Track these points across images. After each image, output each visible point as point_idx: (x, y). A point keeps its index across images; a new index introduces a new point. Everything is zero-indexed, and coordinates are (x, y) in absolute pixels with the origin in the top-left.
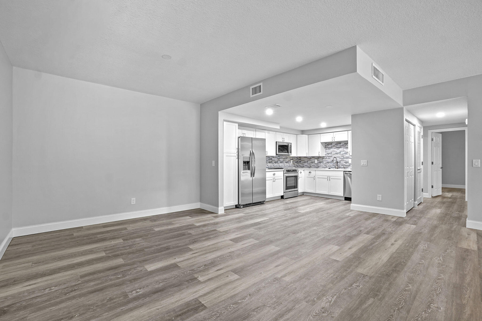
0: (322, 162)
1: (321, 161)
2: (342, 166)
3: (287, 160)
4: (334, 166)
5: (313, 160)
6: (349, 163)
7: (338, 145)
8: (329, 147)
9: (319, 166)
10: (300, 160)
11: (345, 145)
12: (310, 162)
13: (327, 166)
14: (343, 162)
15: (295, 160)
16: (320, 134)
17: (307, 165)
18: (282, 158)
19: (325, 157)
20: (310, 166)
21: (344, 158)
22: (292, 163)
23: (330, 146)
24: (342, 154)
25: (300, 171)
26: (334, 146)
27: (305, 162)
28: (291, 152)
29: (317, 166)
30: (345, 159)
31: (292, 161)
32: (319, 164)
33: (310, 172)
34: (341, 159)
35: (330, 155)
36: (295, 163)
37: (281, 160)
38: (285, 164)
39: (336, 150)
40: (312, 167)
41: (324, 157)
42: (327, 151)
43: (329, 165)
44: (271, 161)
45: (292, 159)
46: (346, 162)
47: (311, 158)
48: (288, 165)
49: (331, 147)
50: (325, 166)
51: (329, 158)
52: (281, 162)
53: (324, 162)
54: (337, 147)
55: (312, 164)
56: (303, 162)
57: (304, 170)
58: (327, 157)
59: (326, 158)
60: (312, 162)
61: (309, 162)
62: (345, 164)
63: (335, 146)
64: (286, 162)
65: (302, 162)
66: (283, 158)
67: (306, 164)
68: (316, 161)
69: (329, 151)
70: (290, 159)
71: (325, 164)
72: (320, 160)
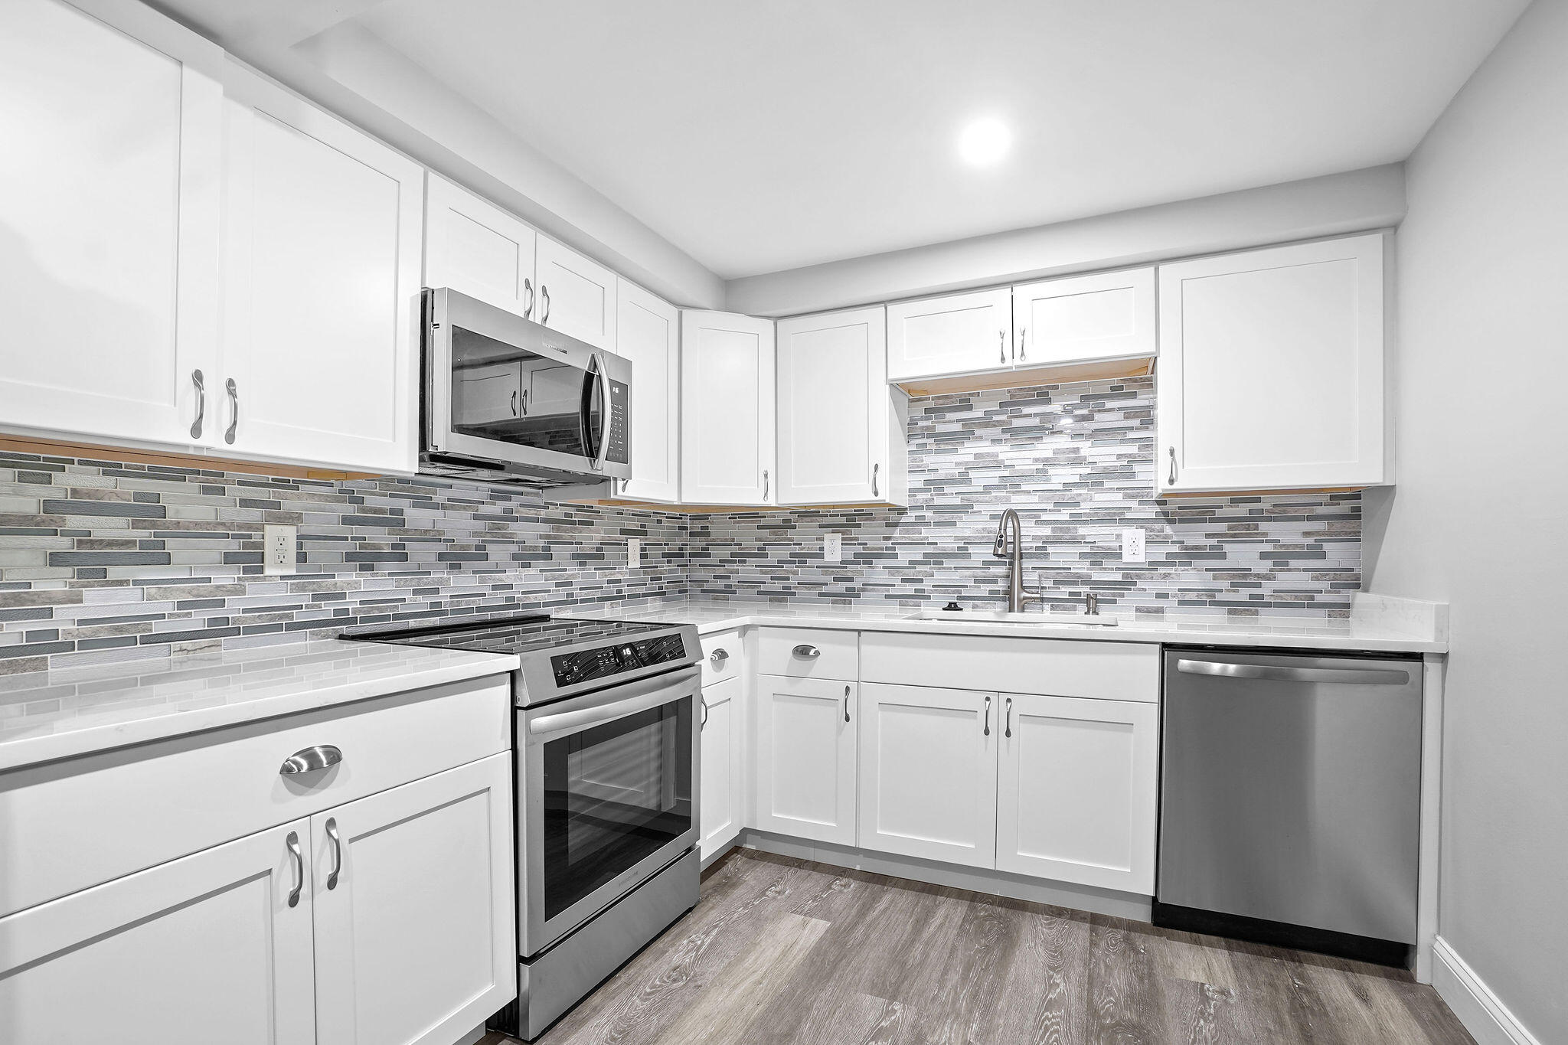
0: (879, 556)
1: (876, 543)
2: (1064, 591)
3: (591, 538)
4: (984, 590)
5: (804, 536)
6: (1124, 560)
7: (1026, 410)
8: (941, 428)
9: (857, 584)
10: (699, 543)
11: (1085, 412)
12: (784, 553)
13: (927, 585)
14: (1063, 556)
15: (663, 540)
16: (884, 303)
17: (757, 576)
18: (531, 513)
19: (910, 517)
20: (778, 586)
21: (1077, 520)
22: (635, 562)
23: (951, 423)
24: (1056, 483)
25: (708, 646)
26: (986, 422)
27: (741, 557)
28: (620, 454)
29: (841, 587)
30: (1082, 530)
31: (634, 545)
32: (863, 575)
33: (802, 651)
34: (1046, 531)
35: (951, 497)
36: (666, 567)
37: (530, 533)
38: (573, 570)
39: (1005, 452)
40: (802, 592)
41: (901, 511)
42: (929, 460)
43: (940, 577)
44: (381, 537)
45: (634, 525)
46: (1099, 556)
47: (787, 525)
48: (600, 577)
49: (958, 427)
50: (910, 589)
51: (947, 517)
52: (525, 558)
53: (904, 556)
54: (1014, 432)
55: (803, 574)
56: (725, 553)
57: (744, 630)
58: (929, 514)
59: (921, 522)
60: (800, 559)
61: (774, 554)
62: (1083, 567)
63: (995, 418)
64: (582, 559)
65: (718, 553)
66: (543, 514)
67: (749, 570)
68: (834, 549)
69: (945, 463)
70: (622, 532)
71: (910, 573)
72: (870, 536)
